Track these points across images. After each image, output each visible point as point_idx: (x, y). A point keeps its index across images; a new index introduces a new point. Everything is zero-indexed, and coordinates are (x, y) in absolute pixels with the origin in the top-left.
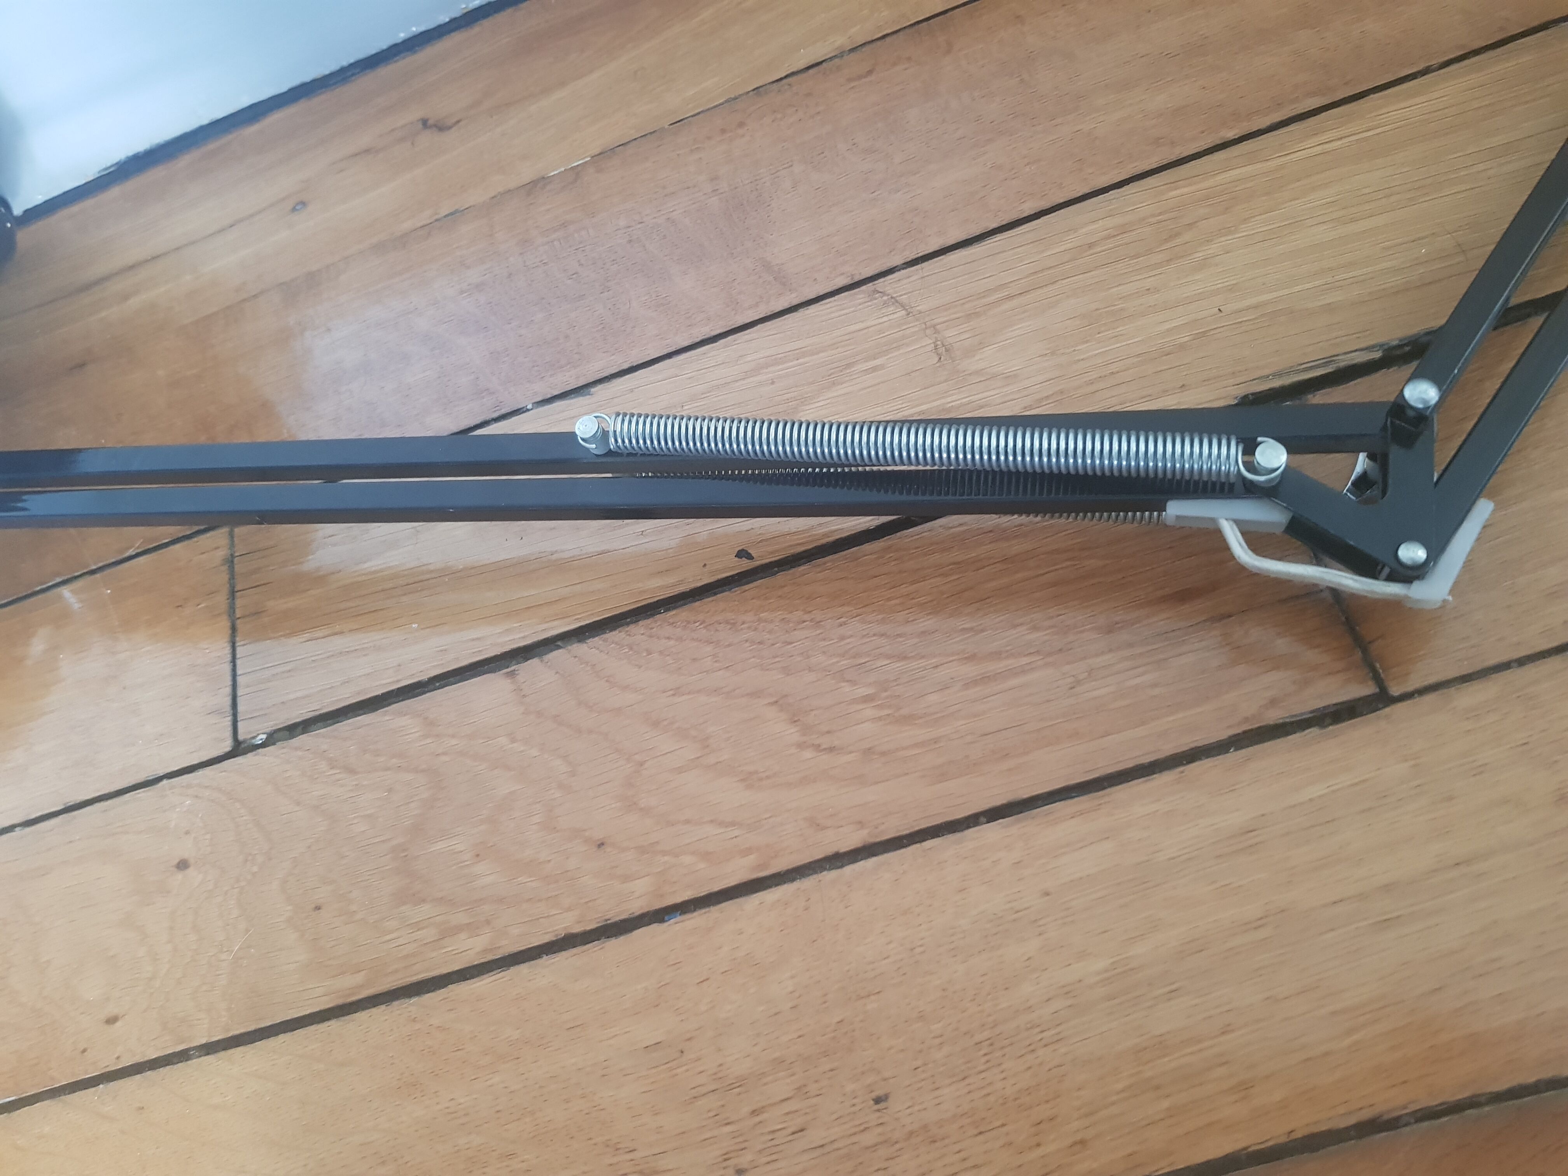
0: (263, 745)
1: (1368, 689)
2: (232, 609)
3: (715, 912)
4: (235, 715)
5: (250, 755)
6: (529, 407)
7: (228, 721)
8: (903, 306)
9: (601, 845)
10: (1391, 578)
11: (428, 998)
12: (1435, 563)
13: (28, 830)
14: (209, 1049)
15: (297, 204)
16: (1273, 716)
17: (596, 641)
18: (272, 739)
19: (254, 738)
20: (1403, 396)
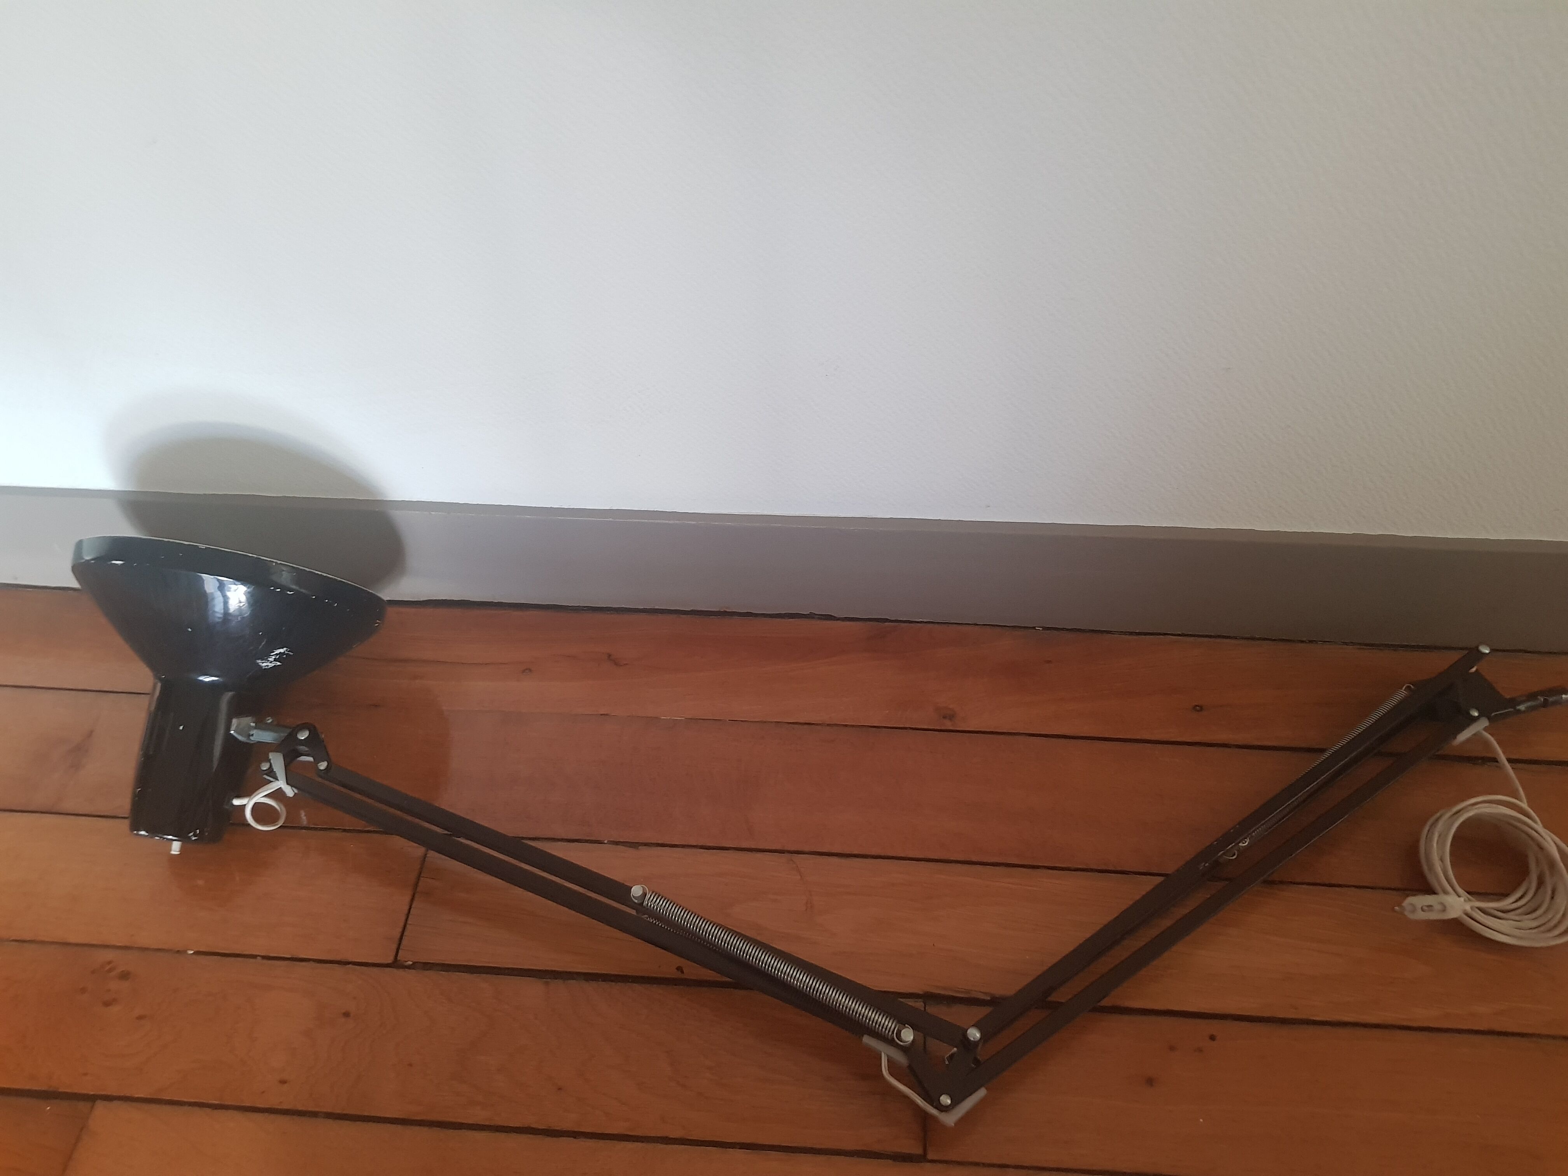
0: (409, 967)
1: (918, 1151)
2: (416, 885)
3: (601, 1143)
4: (399, 944)
5: (401, 970)
6: (606, 842)
7: (395, 946)
8: (801, 876)
9: (560, 1089)
10: (936, 1108)
11: (451, 1132)
12: (953, 1108)
13: (265, 961)
14: (330, 1116)
15: (527, 669)
16: (877, 1148)
17: (594, 984)
18: (414, 966)
19: (406, 962)
20: (967, 1031)
